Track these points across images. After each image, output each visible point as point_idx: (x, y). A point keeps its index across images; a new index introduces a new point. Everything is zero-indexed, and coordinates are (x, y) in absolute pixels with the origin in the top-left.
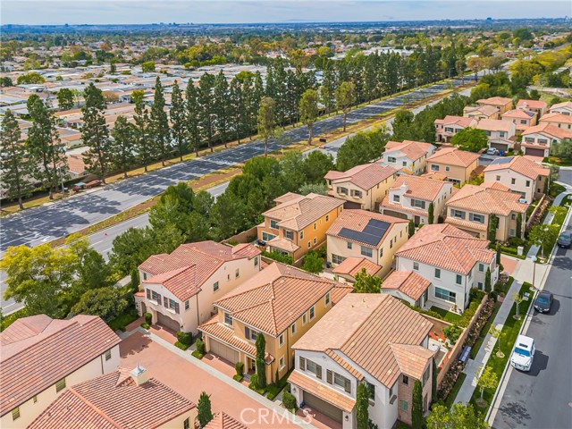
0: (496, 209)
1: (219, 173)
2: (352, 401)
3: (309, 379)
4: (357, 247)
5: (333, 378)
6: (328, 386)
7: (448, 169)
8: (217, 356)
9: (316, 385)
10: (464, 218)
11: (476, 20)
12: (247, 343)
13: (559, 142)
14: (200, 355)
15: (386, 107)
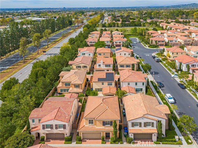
0: (133, 62)
1: (4, 72)
2: (155, 129)
3: (136, 129)
4: (106, 84)
5: (146, 124)
6: (144, 128)
7: (104, 54)
8: (87, 139)
9: (140, 130)
10: (124, 67)
11: (60, 8)
12: (104, 127)
13: (124, 42)
14: (80, 142)
15: (55, 38)
